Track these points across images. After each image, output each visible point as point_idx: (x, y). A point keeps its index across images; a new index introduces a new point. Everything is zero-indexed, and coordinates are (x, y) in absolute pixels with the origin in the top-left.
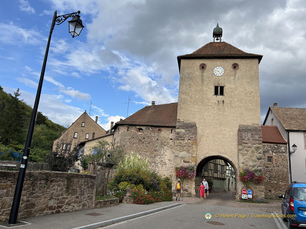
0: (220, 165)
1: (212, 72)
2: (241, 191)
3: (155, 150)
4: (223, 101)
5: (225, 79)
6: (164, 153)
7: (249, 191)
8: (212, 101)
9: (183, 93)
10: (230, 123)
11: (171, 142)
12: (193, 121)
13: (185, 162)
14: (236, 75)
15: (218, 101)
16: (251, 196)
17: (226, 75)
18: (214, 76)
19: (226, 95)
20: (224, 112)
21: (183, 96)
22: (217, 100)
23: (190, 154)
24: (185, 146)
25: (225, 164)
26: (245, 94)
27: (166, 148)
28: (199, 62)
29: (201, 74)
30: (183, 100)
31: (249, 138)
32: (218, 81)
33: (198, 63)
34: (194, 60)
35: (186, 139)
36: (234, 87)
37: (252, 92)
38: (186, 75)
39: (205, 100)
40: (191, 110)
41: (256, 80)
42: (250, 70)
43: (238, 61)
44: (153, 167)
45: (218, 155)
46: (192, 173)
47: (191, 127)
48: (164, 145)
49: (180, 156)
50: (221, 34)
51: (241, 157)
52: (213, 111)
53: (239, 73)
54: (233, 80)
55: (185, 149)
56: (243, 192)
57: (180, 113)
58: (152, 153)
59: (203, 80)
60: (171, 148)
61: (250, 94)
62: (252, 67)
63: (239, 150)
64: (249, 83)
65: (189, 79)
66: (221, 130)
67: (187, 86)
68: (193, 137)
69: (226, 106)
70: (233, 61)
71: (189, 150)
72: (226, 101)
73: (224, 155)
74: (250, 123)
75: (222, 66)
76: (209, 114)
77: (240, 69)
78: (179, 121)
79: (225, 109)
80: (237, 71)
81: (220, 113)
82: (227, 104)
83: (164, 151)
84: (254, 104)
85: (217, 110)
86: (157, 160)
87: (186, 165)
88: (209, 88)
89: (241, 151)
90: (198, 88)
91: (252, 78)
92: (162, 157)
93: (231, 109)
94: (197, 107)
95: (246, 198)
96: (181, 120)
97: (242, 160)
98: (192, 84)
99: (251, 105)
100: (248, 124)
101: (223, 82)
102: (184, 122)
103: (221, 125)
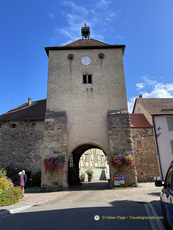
0: (100, 155)
1: (79, 62)
2: (114, 177)
3: (29, 145)
4: (92, 89)
5: (92, 68)
7: (121, 177)
9: (52, 83)
10: (99, 109)
12: (63, 110)
14: (103, 64)
16: (124, 181)
17: (93, 64)
18: (82, 65)
19: (94, 83)
20: (93, 99)
21: (52, 86)
22: (86, 88)
23: (60, 144)
24: (55, 136)
26: (112, 81)
27: (40, 142)
28: (67, 53)
29: (69, 63)
30: (52, 89)
31: (118, 122)
32: (86, 70)
34: (62, 50)
35: (56, 128)
36: (101, 75)
37: (118, 79)
39: (74, 88)
40: (61, 99)
41: (121, 67)
42: (115, 59)
43: (104, 51)
45: (89, 143)
47: (61, 116)
48: (39, 139)
49: (49, 147)
51: (111, 141)
52: (82, 99)
53: (105, 62)
54: (100, 68)
55: (55, 139)
57: (50, 103)
59: (71, 69)
61: (116, 80)
62: (116, 56)
63: (109, 135)
64: (114, 70)
65: (58, 69)
66: (91, 116)
67: (56, 76)
68: (63, 125)
69: (94, 93)
70: (99, 51)
71: (59, 140)
72: (95, 88)
74: (118, 108)
75: (89, 56)
76: (79, 102)
77: (105, 59)
78: (48, 111)
79: (93, 96)
80: (103, 60)
81: (89, 100)
82: (95, 91)
84: (120, 90)
85: (86, 98)
86: (31, 155)
88: (78, 77)
89: (111, 135)
90: (67, 77)
91: (117, 66)
93: (100, 96)
94: (67, 96)
95: (118, 185)
96: (50, 110)
97: (112, 145)
98: (61, 73)
99: (118, 91)
100: (116, 110)
101: (90, 71)
102: (53, 111)
103: (91, 111)
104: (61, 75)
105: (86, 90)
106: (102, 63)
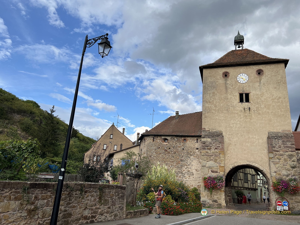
0: (250, 174)
1: (235, 80)
2: (276, 202)
3: (182, 160)
4: (249, 108)
5: (249, 86)
6: (190, 163)
7: (284, 202)
8: (238, 108)
9: (207, 102)
10: (258, 130)
11: (197, 152)
12: (219, 130)
13: (212, 172)
14: (262, 81)
15: (244, 109)
16: (287, 207)
17: (251, 82)
18: (238, 83)
19: (252, 102)
20: (251, 119)
21: (207, 105)
22: (242, 108)
23: (217, 164)
24: (212, 156)
25: (255, 174)
26: (273, 99)
27: (192, 158)
29: (224, 82)
30: (207, 109)
31: (280, 145)
32: (243, 88)
33: (220, 72)
35: (213, 148)
36: (260, 93)
37: (280, 98)
38: (209, 84)
39: (230, 107)
40: (216, 119)
41: (283, 84)
42: (276, 75)
43: (262, 67)
44: (180, 177)
45: (247, 164)
46: (220, 183)
47: (218, 136)
48: (191, 155)
49: (207, 166)
50: (243, 42)
51: (272, 165)
52: (239, 119)
53: (264, 78)
54: (259, 86)
55: (212, 158)
56: (278, 203)
57: (205, 122)
58: (178, 163)
59: (226, 88)
60: (197, 158)
61: (278, 99)
62: (278, 72)
63: (270, 158)
64: (275, 88)
65: (213, 88)
66: (249, 138)
67: (211, 95)
68: (220, 146)
69: (252, 113)
70: (257, 67)
71: (216, 160)
72: (253, 108)
73: (253, 164)
74: (280, 130)
75: (245, 73)
76: (235, 122)
77: (265, 75)
78: (204, 130)
79: (251, 116)
80: (261, 77)
81: (247, 120)
82: (254, 111)
83: (190, 161)
85: (243, 117)
86: (184, 170)
87: (214, 175)
88: (234, 96)
89: (272, 159)
90: (222, 96)
91: (279, 83)
92: (188, 167)
93: (259, 116)
94: (222, 115)
95: (281, 210)
96: (206, 129)
97: (274, 169)
98: (216, 92)
99: (279, 110)
100: (278, 131)
101: (248, 89)
102: (209, 131)
103: (249, 132)
104: (216, 94)
106: (260, 80)
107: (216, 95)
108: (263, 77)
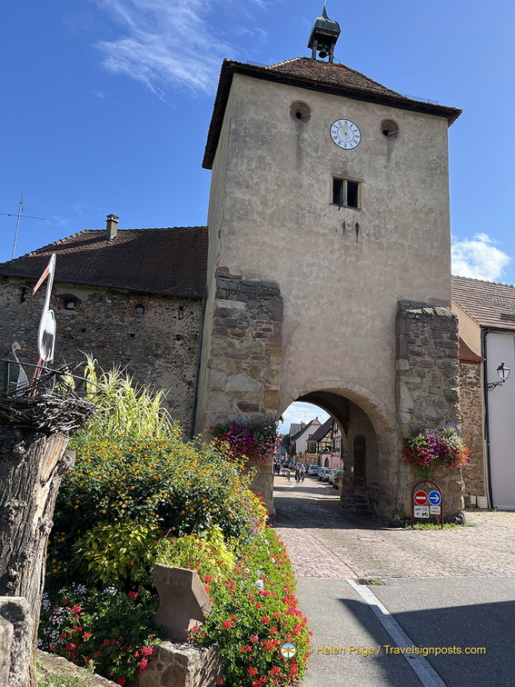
1: (326, 133)
2: (413, 495)
4: (357, 225)
5: (361, 160)
8: (327, 221)
9: (238, 183)
10: (374, 291)
11: (178, 347)
12: (270, 278)
13: (243, 407)
14: (393, 155)
15: (344, 225)
17: (366, 151)
18: (333, 146)
19: (364, 209)
20: (358, 258)
22: (339, 221)
23: (259, 384)
24: (247, 356)
26: (415, 211)
28: (289, 96)
29: (295, 132)
30: (239, 205)
31: (426, 338)
33: (286, 98)
34: (275, 84)
35: (250, 333)
36: (386, 188)
37: (431, 210)
39: (307, 214)
40: (264, 243)
41: (442, 176)
42: (427, 148)
43: (397, 116)
47: (265, 296)
48: (156, 356)
49: (228, 387)
51: (405, 392)
52: (328, 252)
53: (400, 149)
54: (385, 167)
55: (245, 366)
56: (417, 498)
57: (230, 249)
59: (299, 152)
61: (427, 214)
62: (431, 138)
63: (399, 373)
64: (423, 182)
65: (260, 143)
66: (350, 311)
67: (254, 165)
68: (272, 327)
69: (364, 241)
70: (385, 113)
71: (257, 370)
72: (366, 226)
74: (427, 298)
75: (354, 121)
76: (317, 261)
77: (401, 140)
78: (224, 273)
79: (361, 248)
80: (392, 142)
81: (348, 260)
83: (154, 375)
84: (436, 245)
85: (339, 250)
87: (246, 417)
88: (318, 181)
89: (405, 375)
90: (287, 175)
91: (431, 169)
93: (379, 253)
94: (282, 235)
96: (231, 272)
97: (407, 402)
98: (267, 158)
99: (428, 245)
100: (420, 301)
101: (356, 168)
102: (240, 277)
103: (351, 296)
104: (269, 164)
105: (339, 227)
106: (390, 151)
107: (268, 168)
108: (397, 144)
